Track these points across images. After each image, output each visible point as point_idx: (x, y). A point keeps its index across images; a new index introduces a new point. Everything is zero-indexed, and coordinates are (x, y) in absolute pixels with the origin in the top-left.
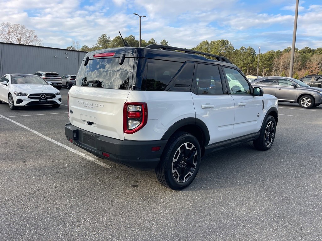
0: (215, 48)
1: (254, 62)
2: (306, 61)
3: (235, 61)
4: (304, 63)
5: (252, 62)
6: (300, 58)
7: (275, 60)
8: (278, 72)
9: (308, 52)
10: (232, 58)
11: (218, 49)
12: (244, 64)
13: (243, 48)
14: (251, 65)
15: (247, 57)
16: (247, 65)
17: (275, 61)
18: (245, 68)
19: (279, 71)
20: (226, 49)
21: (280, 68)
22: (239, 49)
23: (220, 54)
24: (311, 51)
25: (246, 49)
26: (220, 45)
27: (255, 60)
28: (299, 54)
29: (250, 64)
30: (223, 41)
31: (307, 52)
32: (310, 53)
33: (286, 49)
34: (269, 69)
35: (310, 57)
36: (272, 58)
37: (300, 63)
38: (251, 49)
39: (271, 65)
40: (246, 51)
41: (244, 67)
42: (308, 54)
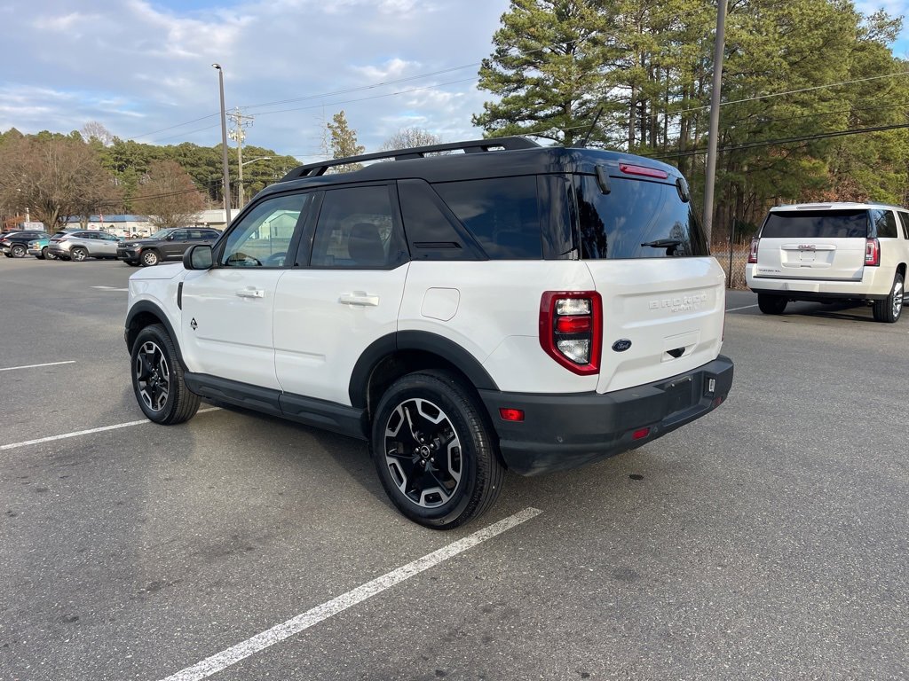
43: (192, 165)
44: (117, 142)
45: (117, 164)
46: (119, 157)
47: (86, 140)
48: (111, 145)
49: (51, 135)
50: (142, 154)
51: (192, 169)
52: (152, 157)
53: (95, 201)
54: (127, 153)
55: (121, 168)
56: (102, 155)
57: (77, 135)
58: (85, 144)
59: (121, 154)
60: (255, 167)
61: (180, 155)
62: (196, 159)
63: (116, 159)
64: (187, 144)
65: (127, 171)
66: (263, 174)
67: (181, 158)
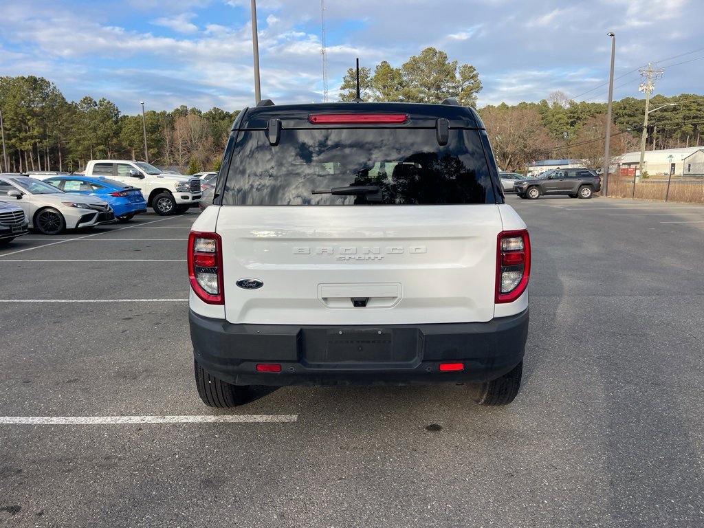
0: (15, 97)
1: (121, 135)
2: (220, 136)
3: (74, 129)
4: (218, 139)
5: (117, 134)
6: (209, 130)
7: (167, 133)
8: (177, 156)
9: (220, 118)
10: (65, 123)
11: (23, 99)
12: (97, 139)
13: (88, 101)
14: (115, 141)
15: (102, 122)
16: (106, 139)
17: (165, 133)
18: (101, 147)
19: (179, 155)
20: (44, 100)
21: (178, 149)
22: (78, 102)
23: (29, 110)
24: (225, 117)
25: (95, 102)
26: (25, 88)
27: (121, 129)
28: (205, 121)
29: (112, 137)
30: (33, 81)
31: (217, 117)
32: (223, 119)
33: (177, 110)
34: (156, 150)
35: (227, 127)
36: (158, 126)
37: (211, 139)
38: (108, 103)
39: (159, 141)
40: (96, 108)
41: (98, 144)
42: (221, 121)
43: (630, 116)
44: (572, 104)
45: (570, 121)
46: (572, 115)
47: (550, 105)
48: (568, 106)
49: (527, 105)
50: (590, 111)
51: (629, 119)
52: (597, 113)
53: (535, 151)
54: (579, 112)
55: (572, 124)
56: (560, 116)
57: (545, 102)
58: (549, 108)
59: (574, 113)
60: (687, 112)
61: (620, 109)
62: (634, 110)
63: (570, 118)
64: (628, 99)
65: (576, 126)
66: (694, 118)
67: (621, 111)
